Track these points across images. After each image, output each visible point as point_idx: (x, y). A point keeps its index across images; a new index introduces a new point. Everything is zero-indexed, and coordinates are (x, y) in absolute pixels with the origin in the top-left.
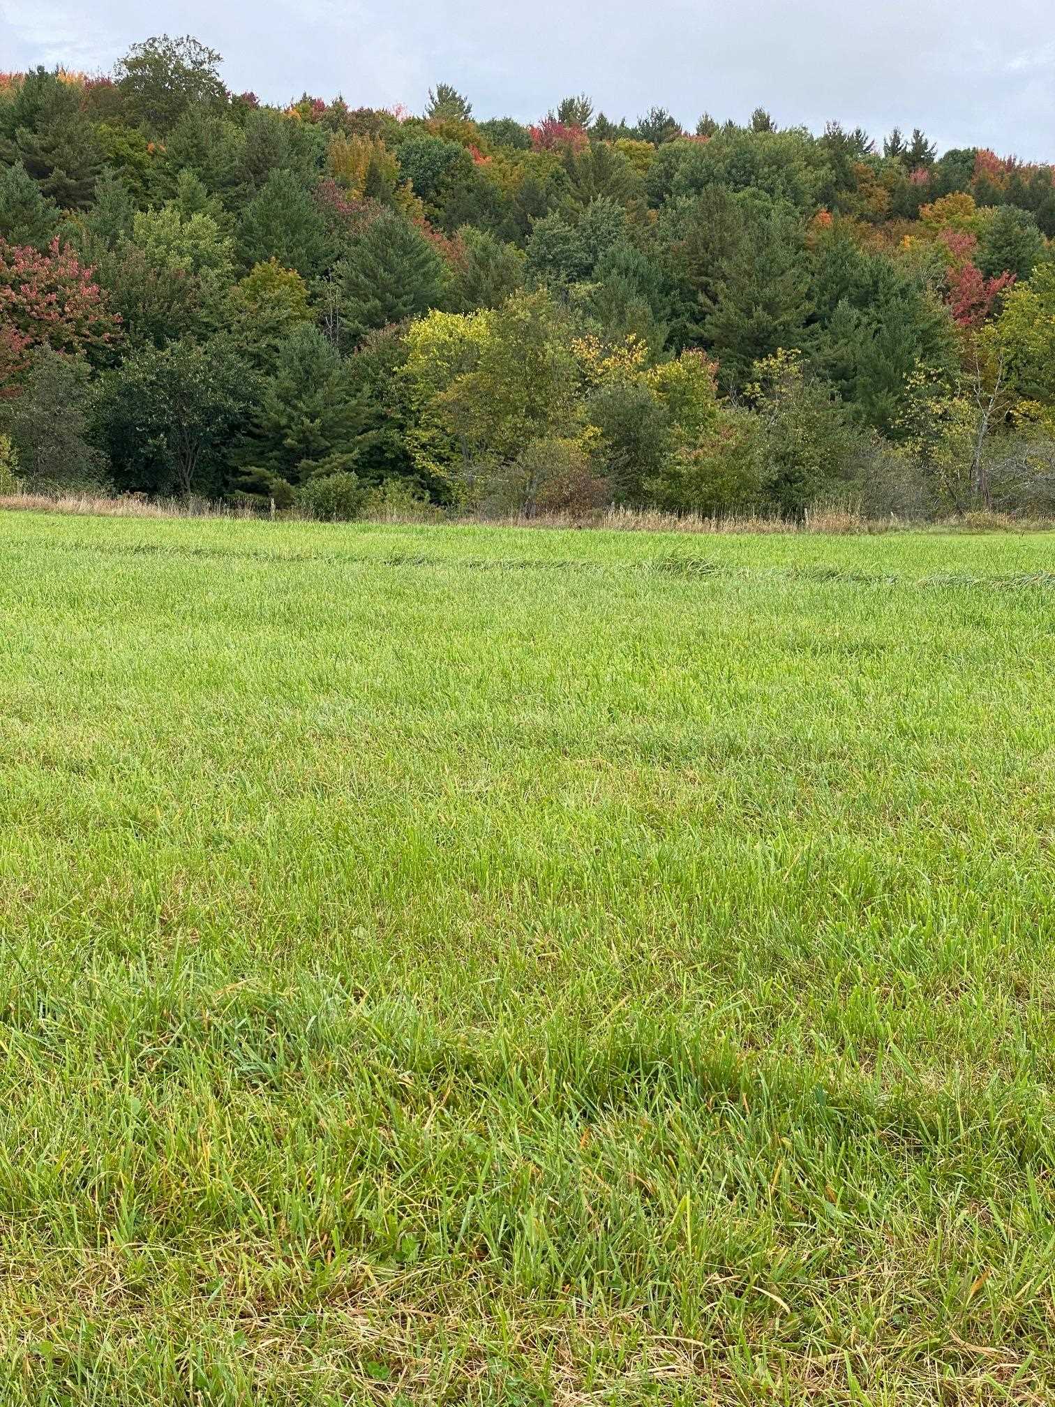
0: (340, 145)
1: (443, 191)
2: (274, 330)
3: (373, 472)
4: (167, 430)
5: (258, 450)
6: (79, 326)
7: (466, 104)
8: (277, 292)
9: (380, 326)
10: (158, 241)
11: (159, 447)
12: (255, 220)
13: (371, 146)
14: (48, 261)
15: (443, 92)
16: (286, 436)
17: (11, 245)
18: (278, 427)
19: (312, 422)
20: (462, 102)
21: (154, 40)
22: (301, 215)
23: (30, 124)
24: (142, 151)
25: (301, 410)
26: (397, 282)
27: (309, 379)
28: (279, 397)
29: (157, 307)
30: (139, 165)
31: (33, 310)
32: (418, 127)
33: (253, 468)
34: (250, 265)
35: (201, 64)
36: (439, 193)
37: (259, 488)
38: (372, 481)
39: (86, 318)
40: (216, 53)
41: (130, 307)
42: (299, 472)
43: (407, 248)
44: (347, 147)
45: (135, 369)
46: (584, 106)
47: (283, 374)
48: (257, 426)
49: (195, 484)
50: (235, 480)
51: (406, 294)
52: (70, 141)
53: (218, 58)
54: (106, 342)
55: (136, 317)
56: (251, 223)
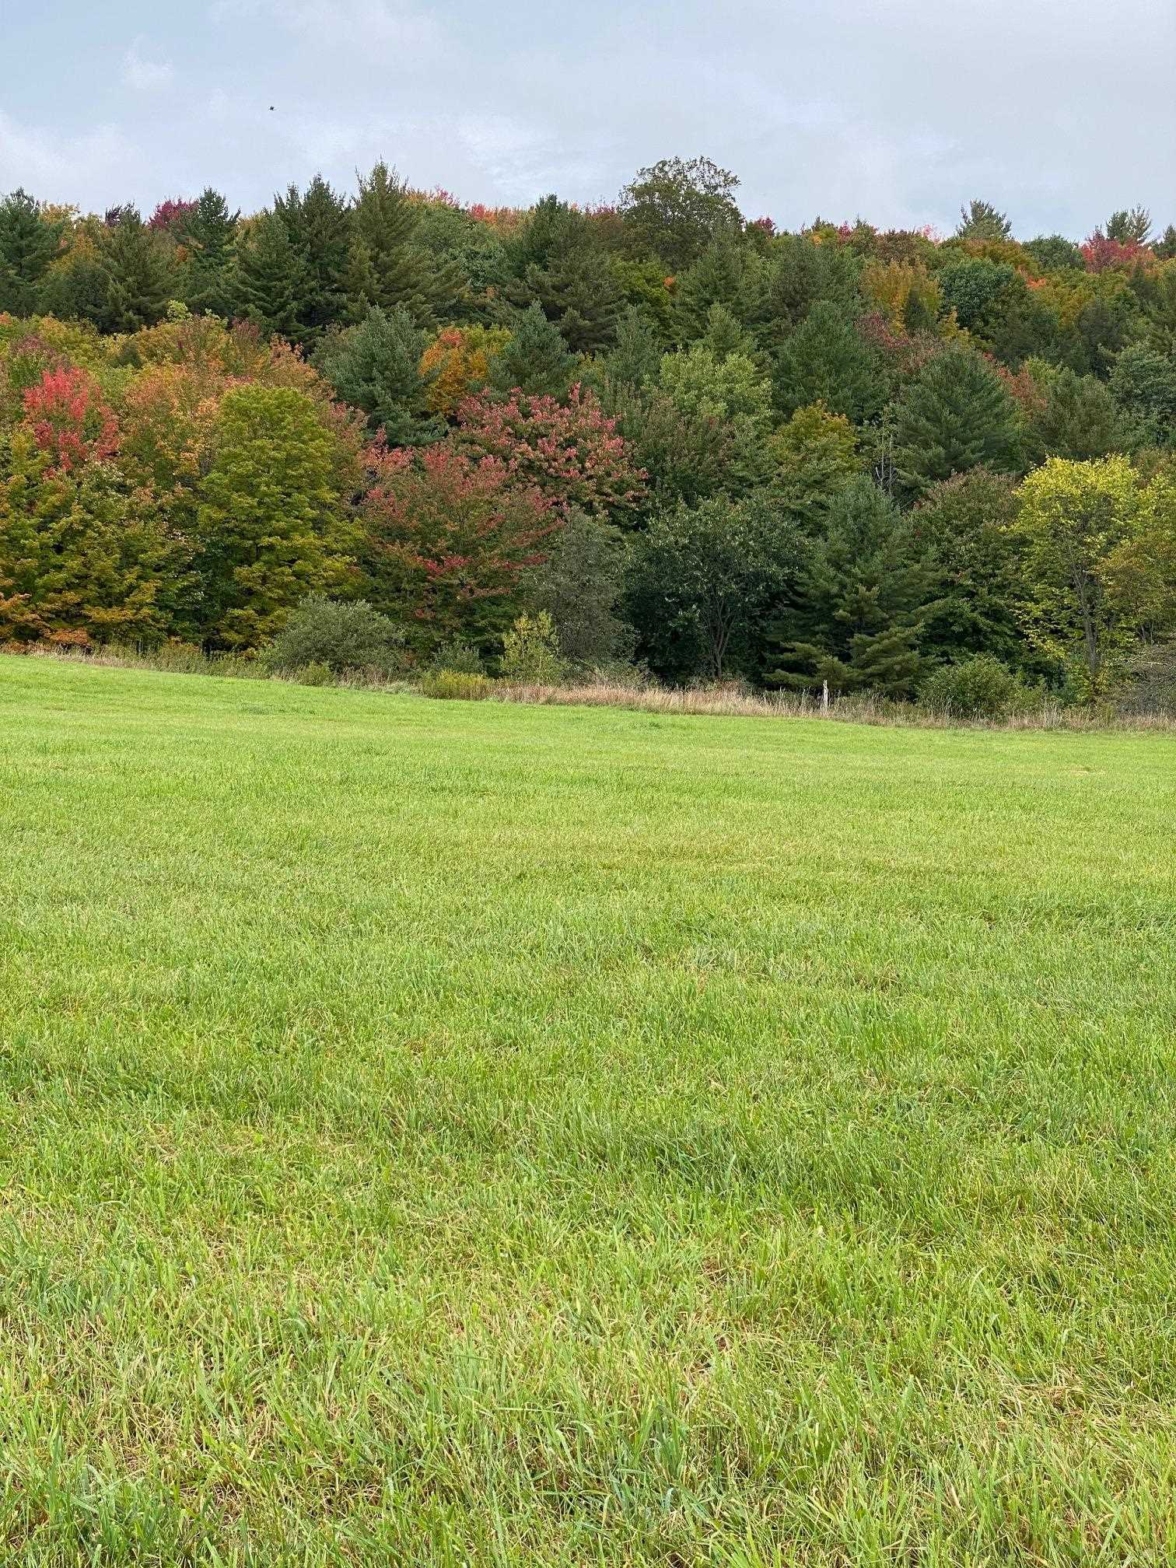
0: (874, 271)
1: (992, 320)
2: (818, 484)
3: (936, 649)
4: (699, 599)
5: (801, 623)
6: (600, 484)
7: (1004, 222)
8: (824, 440)
9: (945, 477)
10: (688, 388)
11: (690, 621)
12: (794, 359)
13: (910, 272)
14: (567, 411)
15: (978, 209)
16: (836, 607)
17: (527, 395)
18: (827, 596)
19: (869, 590)
20: (1000, 220)
21: (664, 163)
22: (846, 352)
23: (540, 260)
24: (659, 286)
25: (854, 576)
26: (964, 425)
27: (864, 540)
28: (829, 561)
29: (687, 460)
30: (656, 302)
31: (550, 466)
32: (957, 249)
33: (798, 644)
34: (789, 411)
35: (715, 188)
36: (987, 323)
37: (804, 667)
38: (937, 659)
39: (609, 475)
40: (732, 175)
41: (657, 461)
42: (849, 648)
43: (975, 386)
44: (884, 273)
45: (665, 531)
46: (1139, 219)
47: (832, 535)
48: (800, 595)
49: (726, 662)
50: (773, 657)
51: (975, 438)
52: (584, 277)
53: (735, 181)
54: (629, 501)
55: (664, 472)
56: (790, 362)
